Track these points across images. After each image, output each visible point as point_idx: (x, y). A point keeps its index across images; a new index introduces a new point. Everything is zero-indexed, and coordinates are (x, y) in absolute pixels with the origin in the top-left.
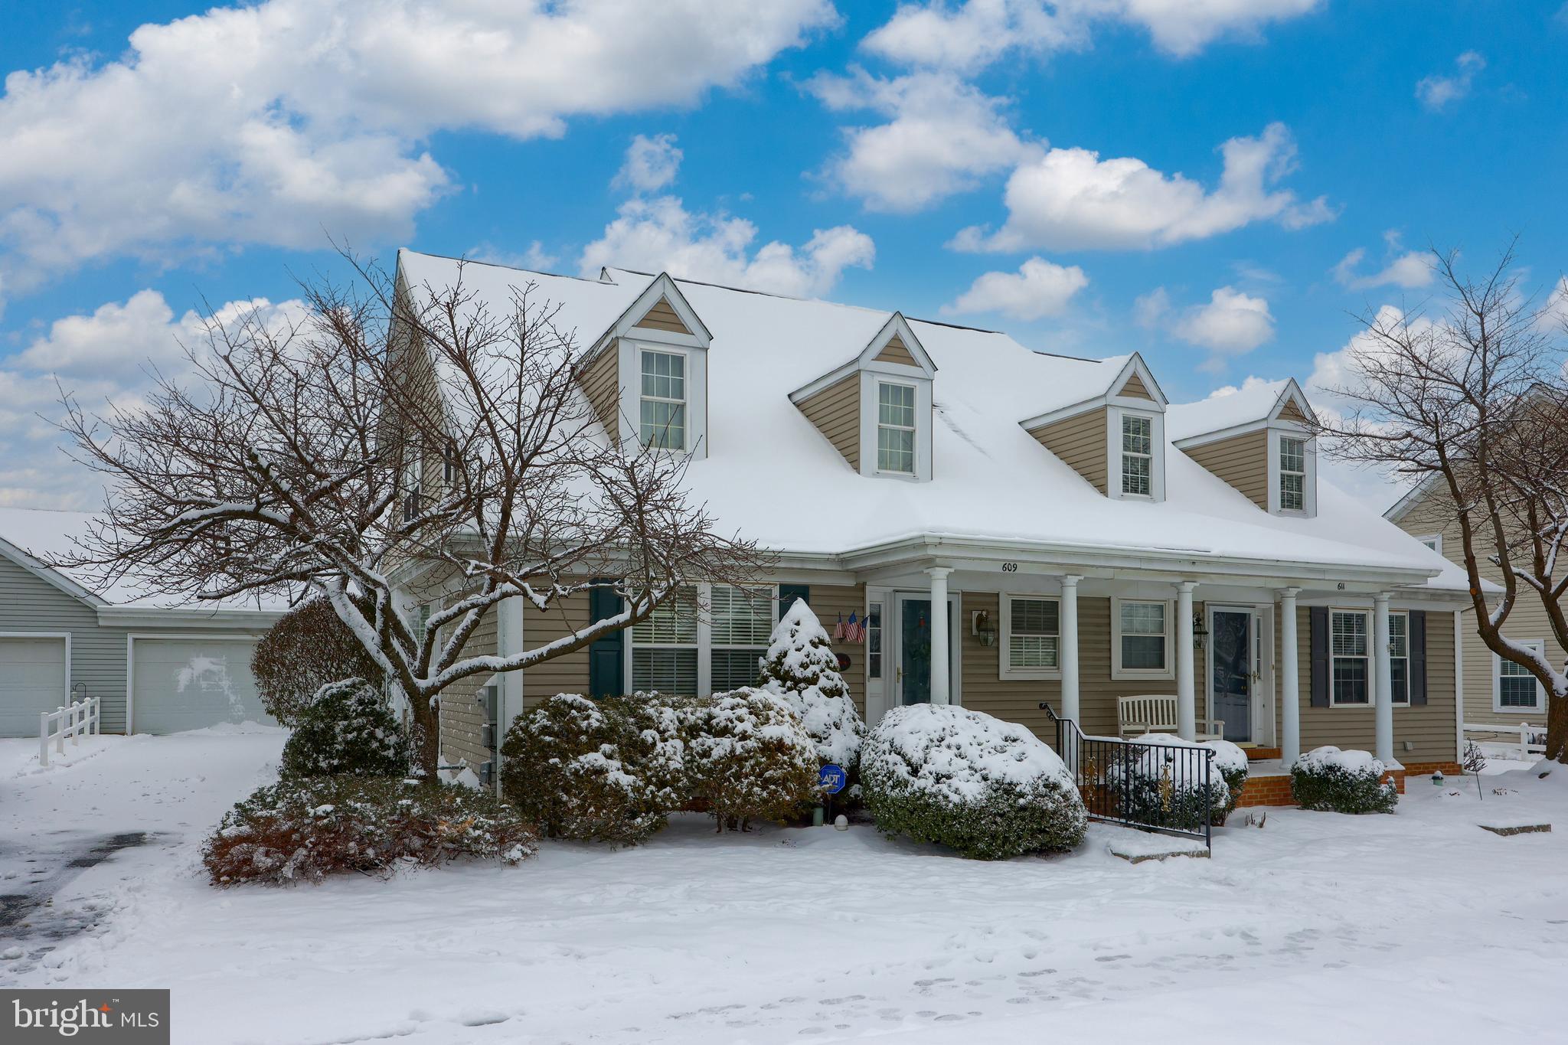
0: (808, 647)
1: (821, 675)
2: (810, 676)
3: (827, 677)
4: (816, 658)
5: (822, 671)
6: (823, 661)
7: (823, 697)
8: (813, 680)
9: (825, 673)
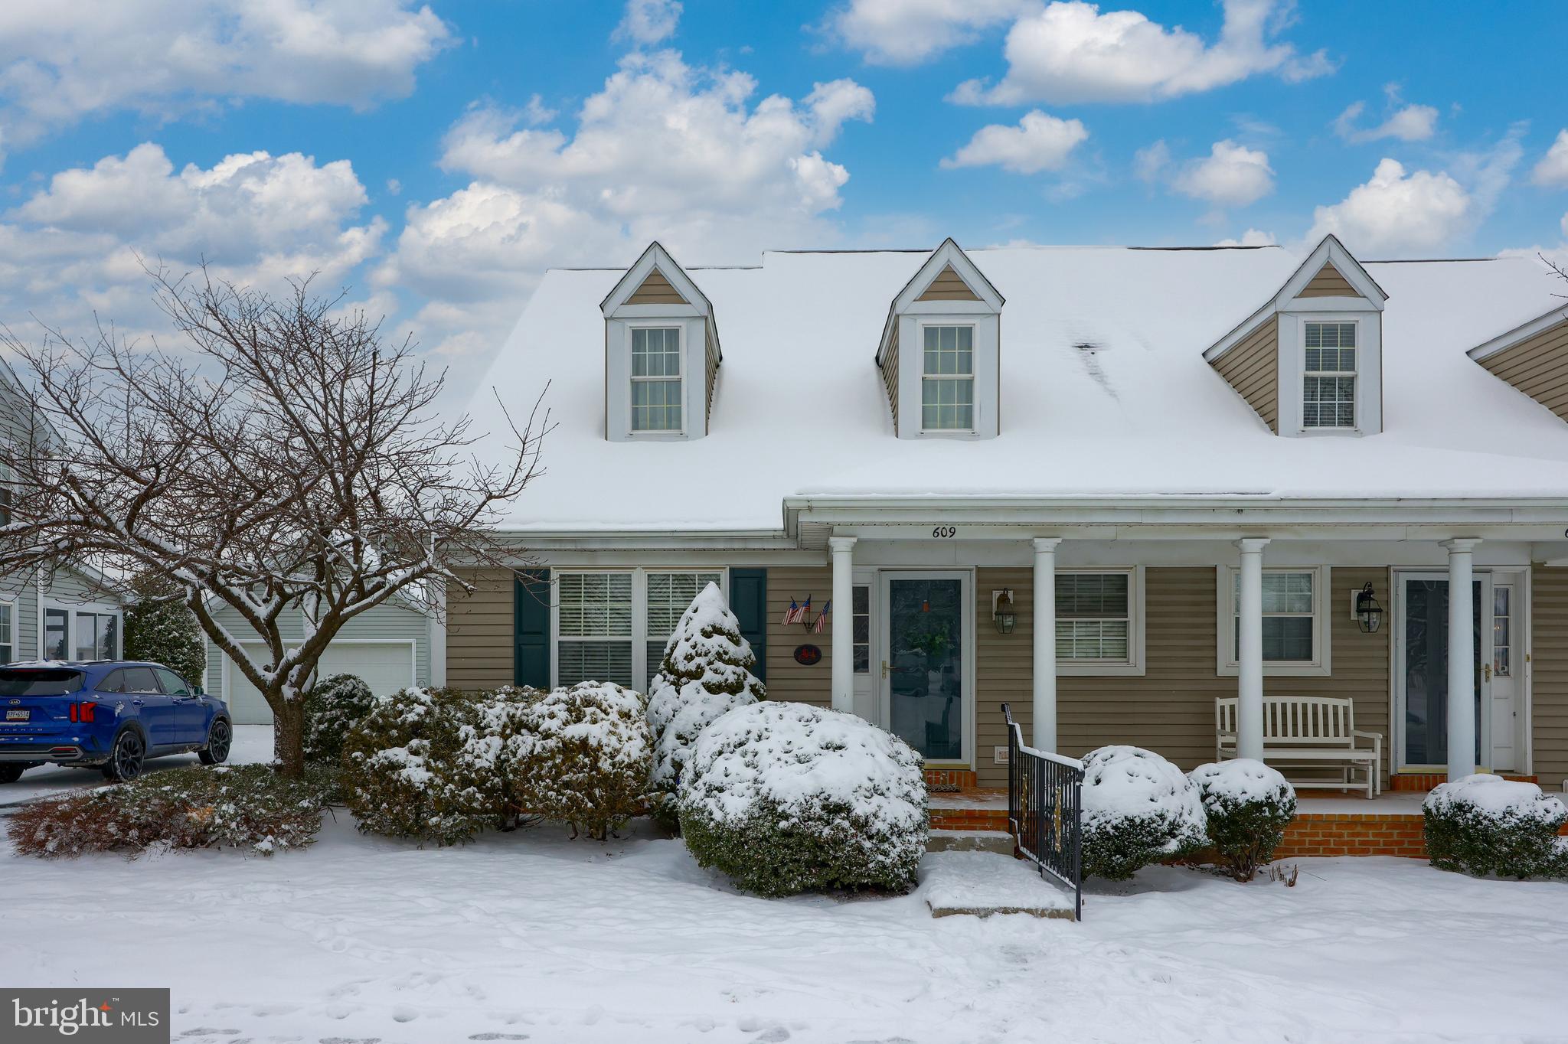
0: (699, 638)
1: (707, 668)
2: (694, 669)
3: (716, 671)
4: (704, 649)
5: (710, 663)
6: (713, 652)
7: (704, 692)
8: (697, 674)
9: (712, 666)
